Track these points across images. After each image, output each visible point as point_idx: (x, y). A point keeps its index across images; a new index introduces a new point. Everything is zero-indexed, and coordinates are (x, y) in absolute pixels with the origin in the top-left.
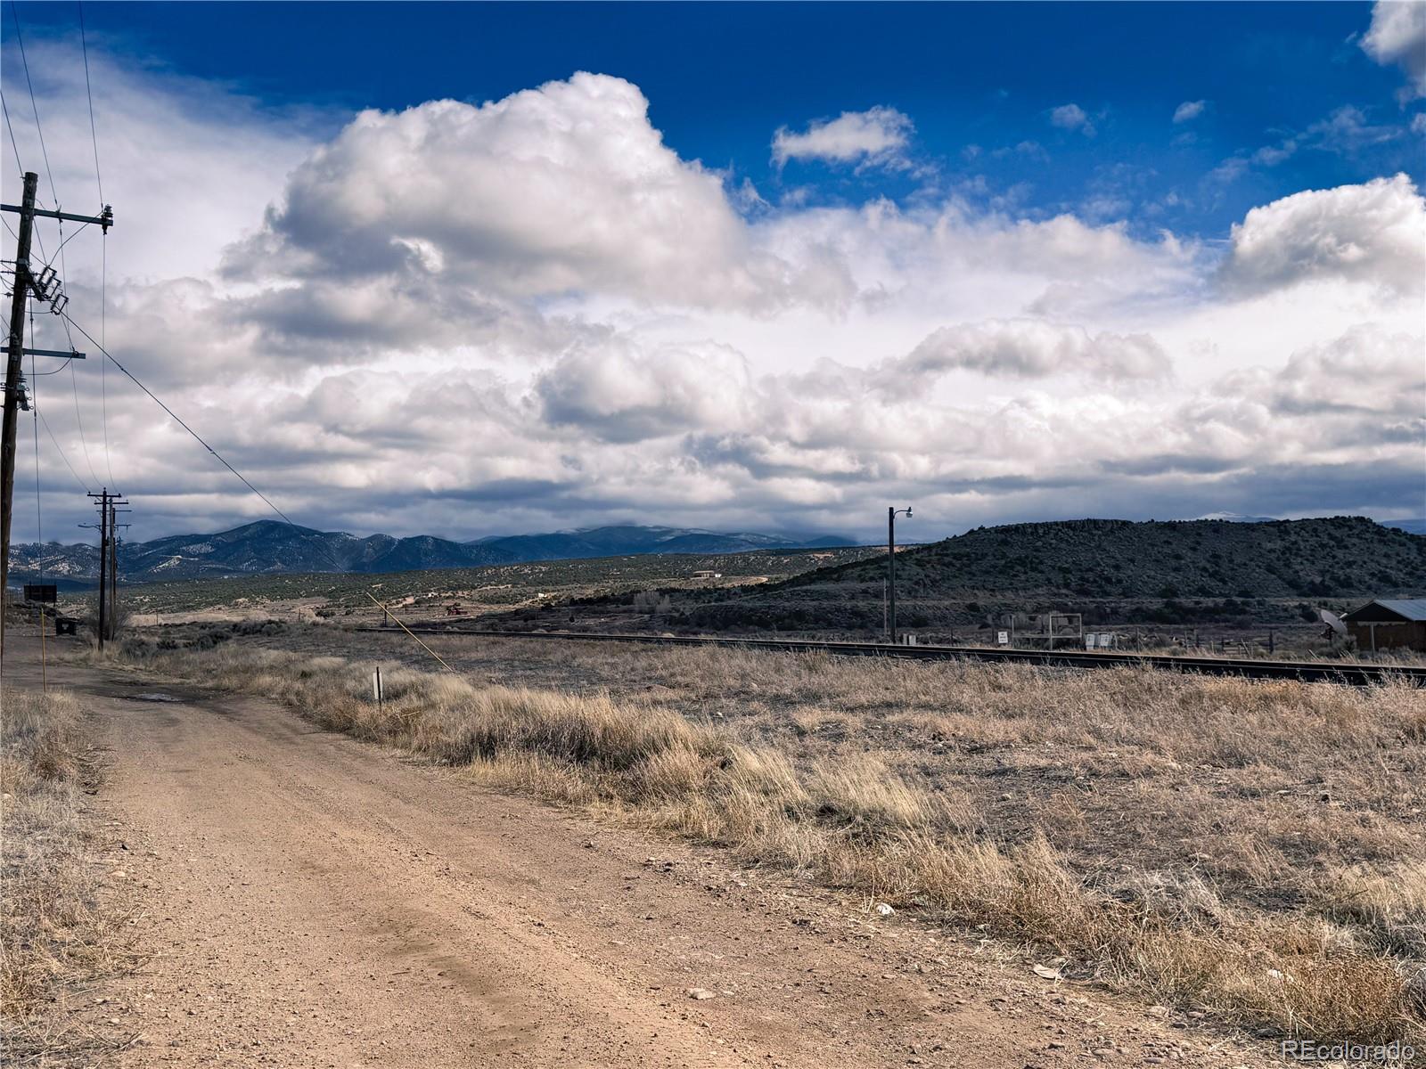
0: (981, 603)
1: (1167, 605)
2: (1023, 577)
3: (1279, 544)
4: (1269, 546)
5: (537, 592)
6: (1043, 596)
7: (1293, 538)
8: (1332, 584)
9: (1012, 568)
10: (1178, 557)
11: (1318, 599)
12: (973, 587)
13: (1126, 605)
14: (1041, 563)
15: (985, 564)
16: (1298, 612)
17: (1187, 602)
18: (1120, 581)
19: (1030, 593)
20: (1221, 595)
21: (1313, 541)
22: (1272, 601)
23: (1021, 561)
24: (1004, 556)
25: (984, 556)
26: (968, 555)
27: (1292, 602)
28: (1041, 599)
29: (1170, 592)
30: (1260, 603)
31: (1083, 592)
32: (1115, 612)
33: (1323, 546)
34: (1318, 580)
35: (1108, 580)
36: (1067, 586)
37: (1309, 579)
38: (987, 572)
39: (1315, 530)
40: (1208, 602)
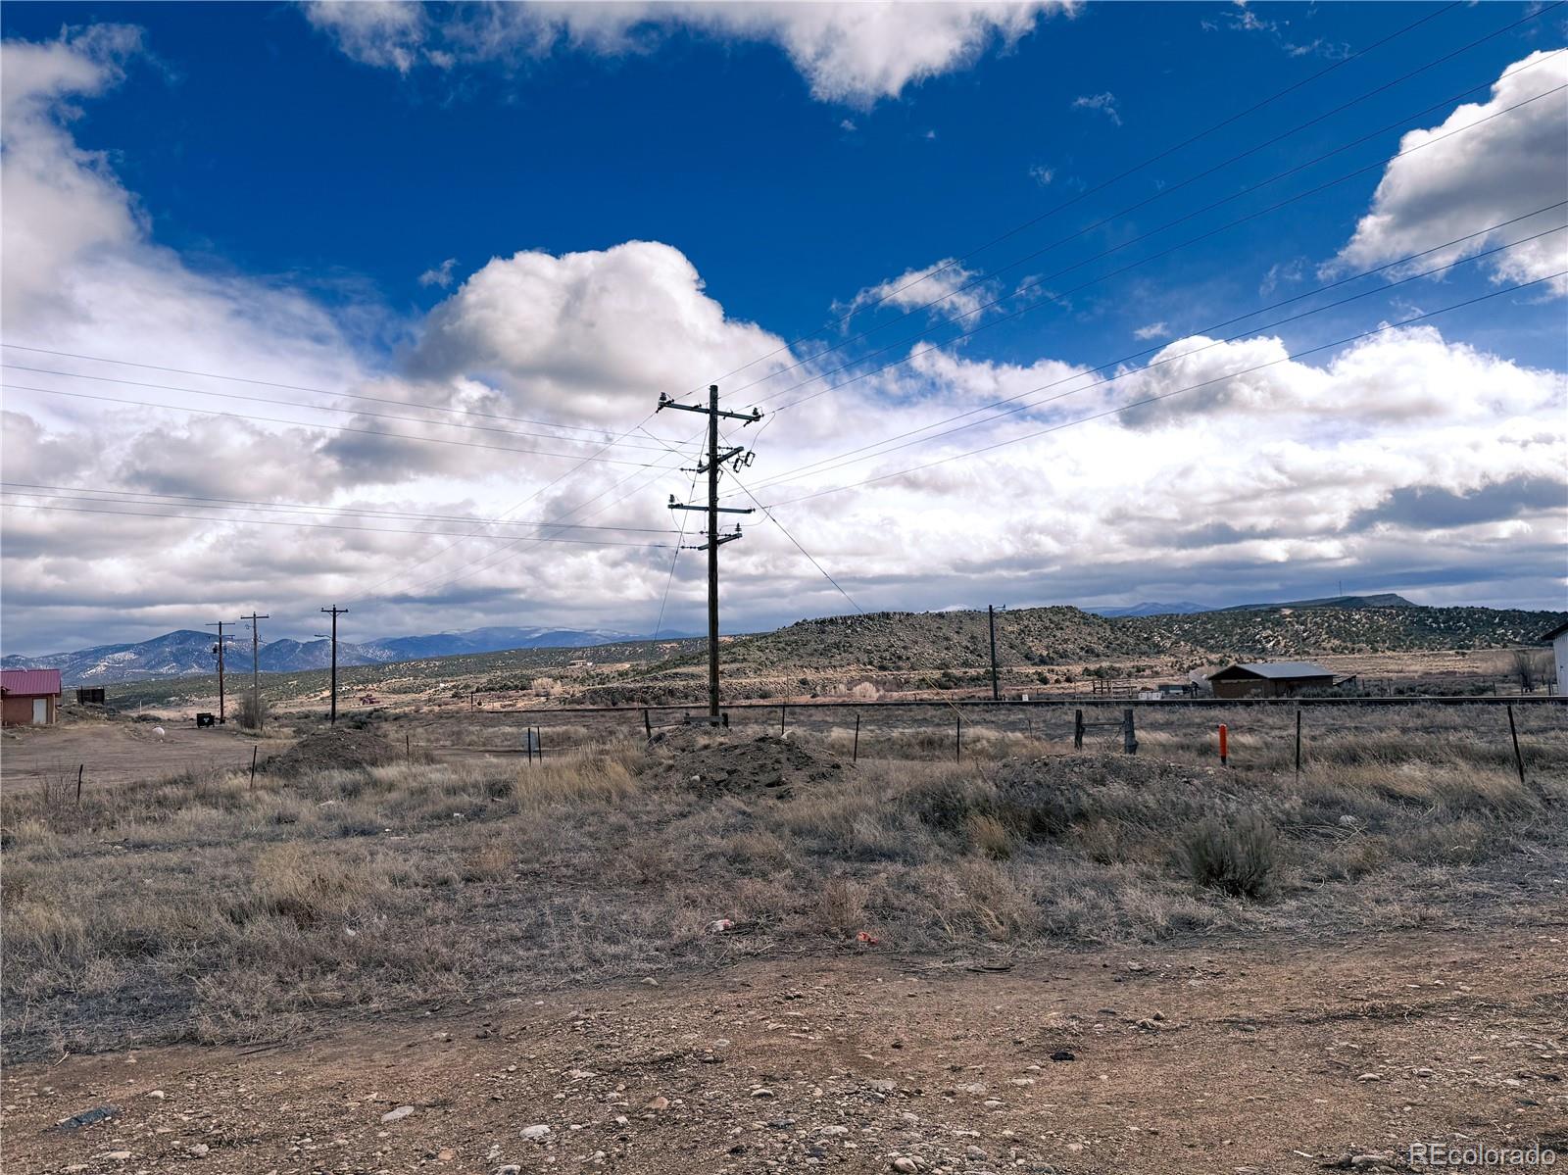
0: (809, 678)
1: (945, 675)
2: (839, 658)
3: (1016, 628)
4: (1010, 629)
5: (438, 682)
6: (854, 672)
7: (1026, 623)
8: (1055, 656)
9: (829, 651)
10: (947, 639)
11: (1046, 668)
12: (802, 667)
13: (915, 676)
14: (851, 646)
15: (809, 649)
16: (1036, 677)
17: (957, 672)
18: (908, 658)
19: (844, 669)
20: (980, 666)
21: (1039, 624)
22: (1015, 669)
23: (837, 646)
24: (822, 641)
25: (808, 642)
26: (796, 642)
27: (1031, 670)
28: (854, 673)
29: (944, 666)
30: (1009, 672)
31: (883, 668)
32: (907, 682)
33: (1046, 628)
34: (1045, 653)
35: (900, 658)
36: (871, 663)
37: (1039, 653)
38: (812, 655)
39: (1040, 616)
40: (972, 672)
